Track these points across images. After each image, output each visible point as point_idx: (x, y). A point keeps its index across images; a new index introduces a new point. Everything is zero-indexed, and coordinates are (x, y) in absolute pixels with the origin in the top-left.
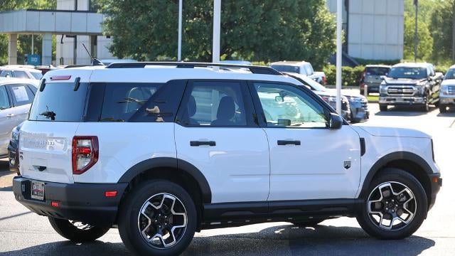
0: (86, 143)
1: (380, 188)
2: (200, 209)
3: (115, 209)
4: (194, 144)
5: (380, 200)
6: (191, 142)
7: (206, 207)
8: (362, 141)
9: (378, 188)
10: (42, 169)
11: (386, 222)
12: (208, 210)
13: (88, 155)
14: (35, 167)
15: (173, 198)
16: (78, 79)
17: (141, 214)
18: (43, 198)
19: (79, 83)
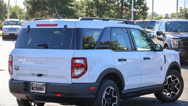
0: (78, 61)
1: (167, 78)
2: (121, 93)
3: (94, 96)
4: (120, 60)
5: (167, 84)
6: (118, 59)
7: (123, 92)
8: (165, 56)
10: (40, 75)
13: (79, 68)
14: (33, 74)
15: (113, 89)
16: (66, 26)
17: (104, 98)
18: (44, 92)
19: (67, 28)
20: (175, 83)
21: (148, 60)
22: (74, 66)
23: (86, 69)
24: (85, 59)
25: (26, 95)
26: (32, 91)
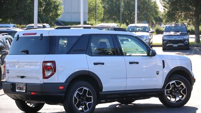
0: (49, 64)
1: (170, 83)
2: (98, 94)
3: (64, 94)
5: (170, 89)
6: (94, 63)
8: (163, 61)
9: (169, 84)
10: (22, 77)
11: (173, 100)
12: (101, 94)
13: (50, 70)
14: (18, 76)
15: (87, 89)
16: (42, 35)
17: (75, 97)
18: (24, 91)
19: (42, 36)
20: (181, 88)
21: (136, 64)
22: (45, 68)
23: (55, 71)
24: (53, 62)
25: (14, 95)
26: (17, 91)
